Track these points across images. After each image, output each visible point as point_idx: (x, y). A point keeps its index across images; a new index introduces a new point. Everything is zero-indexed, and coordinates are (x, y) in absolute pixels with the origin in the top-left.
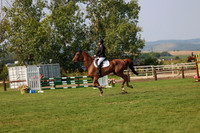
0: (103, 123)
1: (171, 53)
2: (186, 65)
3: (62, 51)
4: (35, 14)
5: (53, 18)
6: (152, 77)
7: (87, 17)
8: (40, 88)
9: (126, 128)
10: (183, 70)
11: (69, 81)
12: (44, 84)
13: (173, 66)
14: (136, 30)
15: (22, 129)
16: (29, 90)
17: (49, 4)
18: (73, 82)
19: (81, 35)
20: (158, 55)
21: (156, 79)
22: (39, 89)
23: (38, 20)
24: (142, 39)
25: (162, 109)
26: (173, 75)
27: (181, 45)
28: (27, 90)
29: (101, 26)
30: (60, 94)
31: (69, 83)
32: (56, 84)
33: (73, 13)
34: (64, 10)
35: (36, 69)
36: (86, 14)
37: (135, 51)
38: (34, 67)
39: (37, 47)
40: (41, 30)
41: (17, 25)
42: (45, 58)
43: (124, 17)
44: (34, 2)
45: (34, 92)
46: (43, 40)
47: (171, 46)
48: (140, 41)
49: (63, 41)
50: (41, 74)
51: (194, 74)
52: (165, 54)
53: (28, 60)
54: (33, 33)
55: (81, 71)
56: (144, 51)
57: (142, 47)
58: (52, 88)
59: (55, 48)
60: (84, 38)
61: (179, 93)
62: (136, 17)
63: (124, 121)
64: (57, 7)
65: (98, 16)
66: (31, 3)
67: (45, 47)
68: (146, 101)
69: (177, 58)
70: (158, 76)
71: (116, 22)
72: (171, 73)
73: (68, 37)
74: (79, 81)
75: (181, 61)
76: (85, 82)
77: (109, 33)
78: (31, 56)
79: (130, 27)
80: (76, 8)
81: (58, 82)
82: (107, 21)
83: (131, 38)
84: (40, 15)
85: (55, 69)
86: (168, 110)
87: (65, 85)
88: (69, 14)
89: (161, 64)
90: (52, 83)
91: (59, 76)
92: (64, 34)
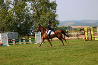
0: (39, 61)
1: (73, 27)
2: (79, 33)
3: (19, 26)
4: (5, 8)
5: (14, 9)
7: (31, 9)
10: (78, 35)
11: (22, 40)
12: (10, 42)
13: (73, 33)
14: (55, 16)
16: (2, 45)
17: (12, 3)
18: (24, 41)
19: (28, 18)
20: (66, 28)
22: (7, 44)
23: (7, 11)
24: (58, 20)
25: (68, 54)
26: (73, 38)
29: (38, 14)
30: (18, 47)
31: (22, 41)
32: (16, 42)
33: (24, 7)
34: (20, 6)
35: (6, 35)
36: (31, 7)
37: (55, 26)
38: (5, 33)
39: (6, 24)
40: (8, 15)
42: (11, 29)
43: (49, 9)
44: (5, 2)
45: (5, 46)
46: (9, 20)
47: (72, 23)
48: (57, 21)
49: (19, 21)
50: (8, 37)
51: (83, 37)
52: (69, 27)
53: (3, 30)
54: (4, 17)
55: (28, 36)
56: (59, 26)
57: (58, 24)
58: (14, 44)
59: (16, 24)
60: (30, 20)
61: (76, 47)
62: (55, 9)
63: (49, 60)
64: (16, 4)
65: (37, 8)
66: (3, 2)
67: (11, 24)
68: (60, 50)
69: (75, 29)
70: (66, 38)
71: (45, 11)
73: (22, 19)
74: (27, 41)
75: (77, 31)
76: (30, 41)
77: (42, 17)
78: (4, 28)
79: (52, 14)
80: (26, 5)
81: (17, 41)
82: (41, 11)
84: (8, 8)
85: (15, 34)
86: (71, 55)
87: (20, 42)
88: (22, 8)
89: (68, 32)
90: (14, 42)
91: (17, 38)
92: (20, 17)
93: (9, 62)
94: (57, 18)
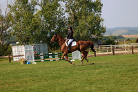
0: (77, 84)
1: (124, 36)
2: (135, 45)
3: (48, 35)
4: (30, 9)
5: (43, 12)
6: (111, 53)
7: (66, 11)
8: (34, 60)
9: (93, 88)
10: (132, 48)
11: (53, 56)
12: (37, 57)
13: (125, 46)
14: (100, 21)
15: (22, 89)
17: (40, 2)
18: (56, 57)
19: (62, 24)
20: (115, 38)
21: (114, 54)
23: (33, 14)
24: (104, 26)
25: (118, 75)
26: (125, 52)
27: (131, 31)
28: (25, 62)
29: (75, 18)
30: (48, 65)
33: (57, 9)
34: (50, 7)
35: (31, 48)
36: (65, 9)
37: (99, 35)
38: (30, 46)
39: (31, 32)
40: (34, 20)
41: (18, 17)
42: (37, 40)
43: (91, 11)
45: (30, 63)
46: (36, 28)
47: (124, 31)
48: (103, 28)
49: (49, 28)
50: (35, 51)
52: (120, 37)
53: (26, 41)
54: (29, 23)
57: (104, 32)
58: (42, 61)
59: (44, 33)
60: (64, 26)
62: (100, 11)
63: (92, 83)
64: (45, 4)
65: (74, 10)
66: (27, 2)
67: (37, 32)
68: (107, 69)
69: (129, 40)
70: (115, 52)
71: (86, 15)
72: (124, 50)
73: (53, 25)
74: (60, 56)
75: (131, 42)
77: (81, 22)
78: (28, 38)
79: (95, 19)
80: (58, 5)
81: (46, 57)
82: (80, 14)
83: (96, 26)
84: (33, 10)
85: (44, 47)
86: (122, 76)
87: (51, 58)
88: (53, 10)
89: (117, 43)
90: (42, 57)
91: (47, 53)
92: (50, 23)
93: (36, 86)
94: (103, 24)
